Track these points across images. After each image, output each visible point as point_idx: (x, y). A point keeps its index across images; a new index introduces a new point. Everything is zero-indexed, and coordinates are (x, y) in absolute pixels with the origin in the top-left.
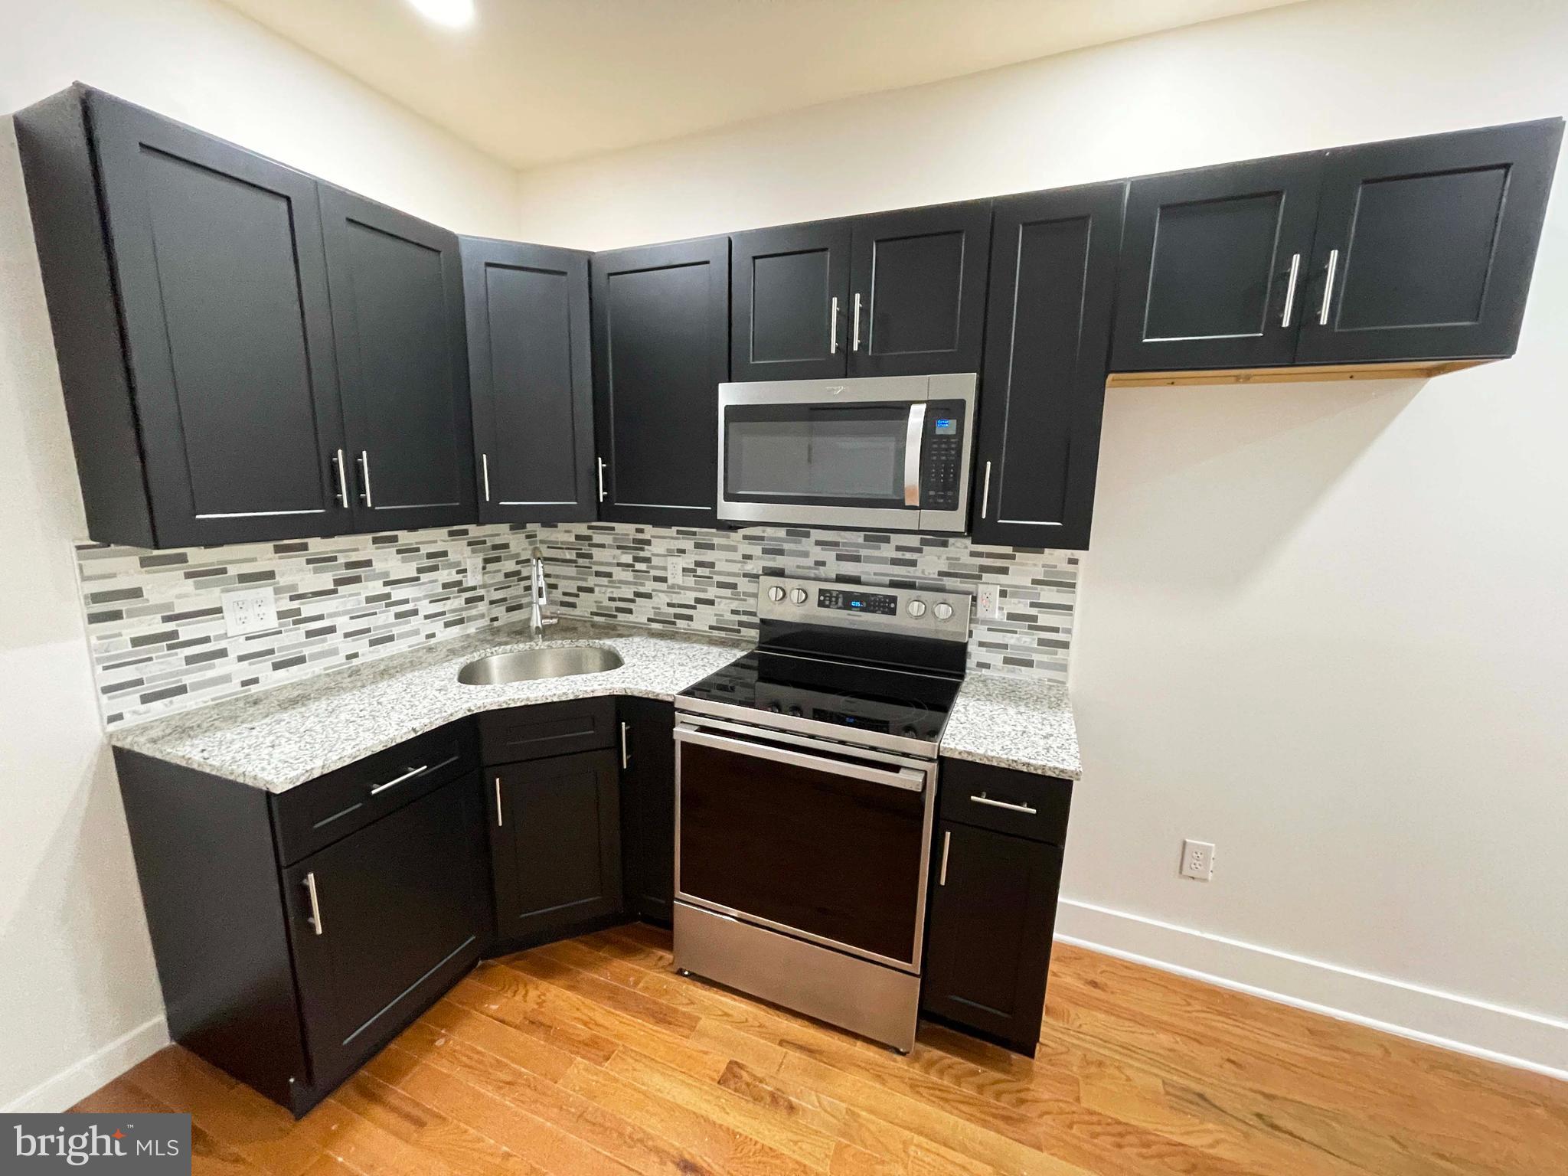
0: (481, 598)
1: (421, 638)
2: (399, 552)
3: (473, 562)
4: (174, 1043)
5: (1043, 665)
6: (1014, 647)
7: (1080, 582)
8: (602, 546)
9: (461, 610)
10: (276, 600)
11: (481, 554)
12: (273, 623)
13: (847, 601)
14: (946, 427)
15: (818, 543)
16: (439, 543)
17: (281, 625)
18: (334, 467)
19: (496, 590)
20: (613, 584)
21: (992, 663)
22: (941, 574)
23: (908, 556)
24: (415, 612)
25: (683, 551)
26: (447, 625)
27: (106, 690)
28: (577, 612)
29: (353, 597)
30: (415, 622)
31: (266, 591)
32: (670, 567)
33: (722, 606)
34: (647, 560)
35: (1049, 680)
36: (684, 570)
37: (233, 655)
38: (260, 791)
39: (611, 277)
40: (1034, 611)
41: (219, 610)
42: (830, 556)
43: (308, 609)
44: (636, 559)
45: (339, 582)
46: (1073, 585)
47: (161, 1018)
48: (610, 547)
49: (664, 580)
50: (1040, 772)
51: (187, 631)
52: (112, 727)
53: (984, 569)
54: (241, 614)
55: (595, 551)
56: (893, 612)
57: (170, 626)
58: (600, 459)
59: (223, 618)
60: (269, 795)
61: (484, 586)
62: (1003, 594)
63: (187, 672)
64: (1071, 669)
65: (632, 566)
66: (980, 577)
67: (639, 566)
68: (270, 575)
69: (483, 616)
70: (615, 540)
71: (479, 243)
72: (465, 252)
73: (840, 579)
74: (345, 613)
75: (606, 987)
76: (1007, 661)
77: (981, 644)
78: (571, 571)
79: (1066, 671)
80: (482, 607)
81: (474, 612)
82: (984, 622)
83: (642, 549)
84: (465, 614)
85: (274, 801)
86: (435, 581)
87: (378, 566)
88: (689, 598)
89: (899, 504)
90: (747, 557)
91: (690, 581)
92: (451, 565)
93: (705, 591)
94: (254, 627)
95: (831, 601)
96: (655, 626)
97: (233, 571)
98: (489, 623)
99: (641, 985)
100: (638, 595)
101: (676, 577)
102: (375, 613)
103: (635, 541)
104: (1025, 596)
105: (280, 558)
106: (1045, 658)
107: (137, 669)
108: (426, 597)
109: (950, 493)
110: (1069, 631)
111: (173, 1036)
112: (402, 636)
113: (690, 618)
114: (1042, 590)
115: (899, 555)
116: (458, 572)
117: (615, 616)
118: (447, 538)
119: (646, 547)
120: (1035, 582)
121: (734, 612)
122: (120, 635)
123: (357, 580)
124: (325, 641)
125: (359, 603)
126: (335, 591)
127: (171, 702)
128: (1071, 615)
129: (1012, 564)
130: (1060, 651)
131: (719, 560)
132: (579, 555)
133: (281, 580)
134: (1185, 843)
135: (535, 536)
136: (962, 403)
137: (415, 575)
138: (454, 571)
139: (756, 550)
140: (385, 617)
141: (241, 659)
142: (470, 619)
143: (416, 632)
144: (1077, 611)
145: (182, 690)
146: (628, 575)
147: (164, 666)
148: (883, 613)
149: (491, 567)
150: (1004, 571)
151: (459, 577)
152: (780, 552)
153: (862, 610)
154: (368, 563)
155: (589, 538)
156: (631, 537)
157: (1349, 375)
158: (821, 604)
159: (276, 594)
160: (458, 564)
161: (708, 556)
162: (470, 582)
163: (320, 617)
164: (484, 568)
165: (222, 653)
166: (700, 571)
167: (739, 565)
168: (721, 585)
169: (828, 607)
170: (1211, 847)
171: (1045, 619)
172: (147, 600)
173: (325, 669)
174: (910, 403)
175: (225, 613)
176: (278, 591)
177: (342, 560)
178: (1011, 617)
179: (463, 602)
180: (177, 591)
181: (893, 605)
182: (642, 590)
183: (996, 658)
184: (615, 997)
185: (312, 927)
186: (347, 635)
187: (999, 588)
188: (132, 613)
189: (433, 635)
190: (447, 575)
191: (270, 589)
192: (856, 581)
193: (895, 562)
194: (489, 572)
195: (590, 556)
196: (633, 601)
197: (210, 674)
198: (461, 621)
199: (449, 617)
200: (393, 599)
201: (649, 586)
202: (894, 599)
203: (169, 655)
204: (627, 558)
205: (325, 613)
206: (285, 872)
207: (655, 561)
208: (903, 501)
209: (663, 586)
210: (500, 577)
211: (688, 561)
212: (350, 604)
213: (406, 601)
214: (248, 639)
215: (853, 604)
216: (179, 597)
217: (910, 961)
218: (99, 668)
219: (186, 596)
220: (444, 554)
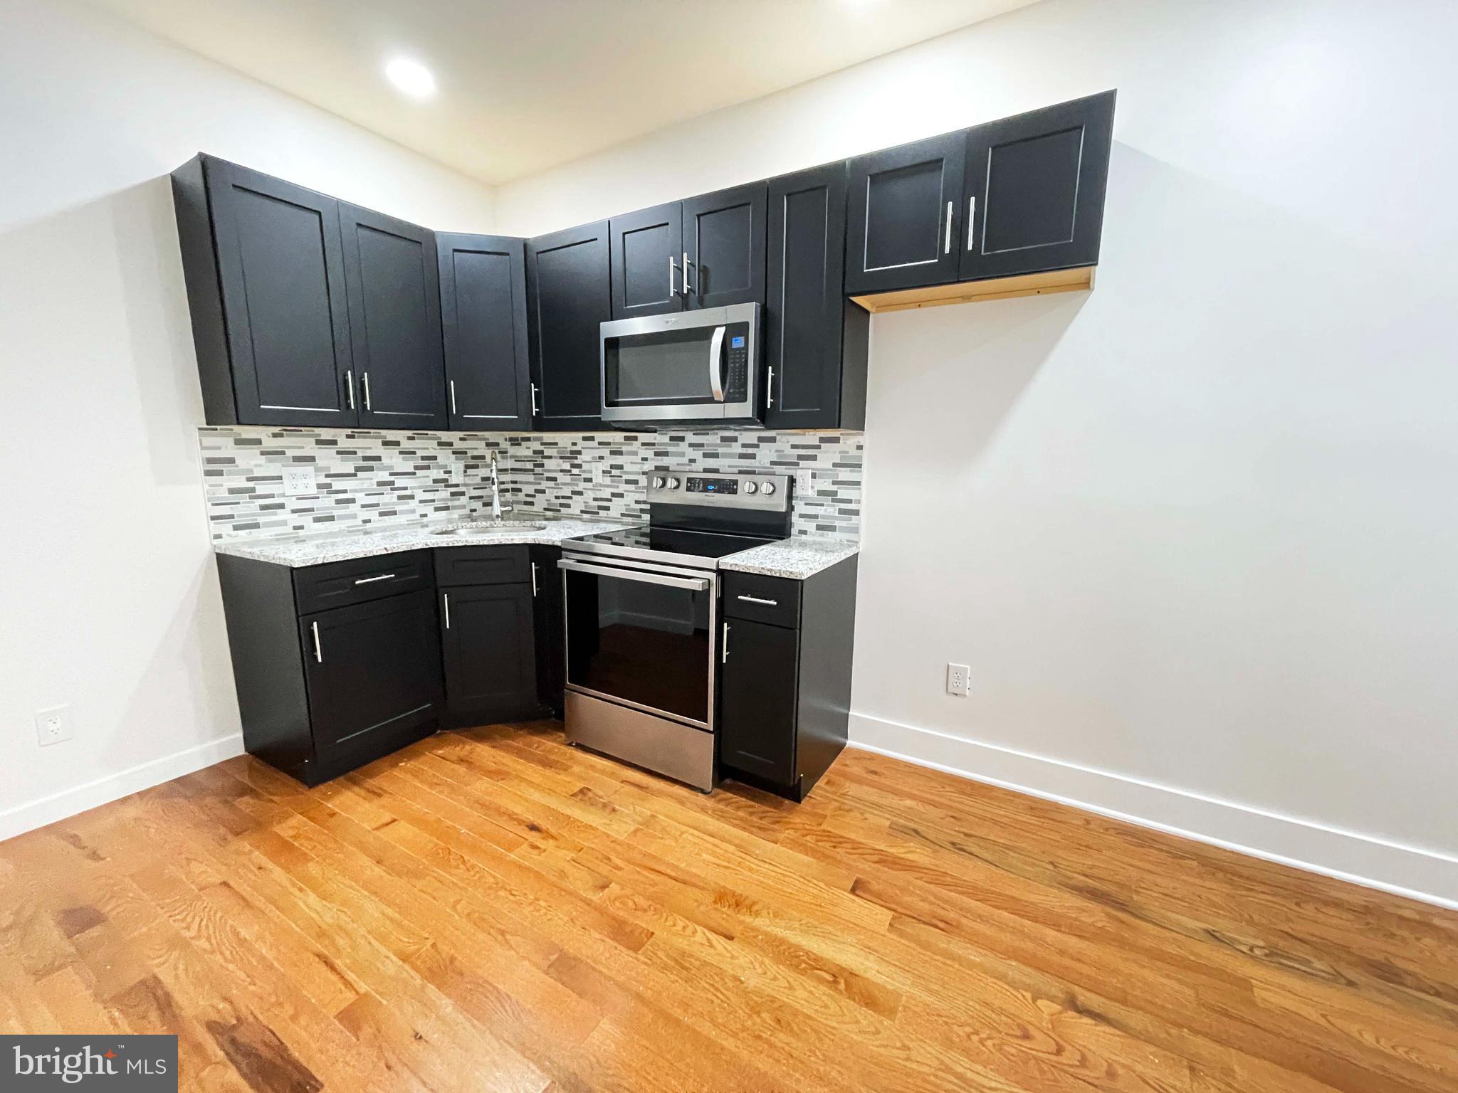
0: (463, 494)
1: (417, 516)
2: (401, 453)
3: (457, 466)
4: (247, 753)
5: (843, 529)
6: (823, 517)
7: (865, 463)
8: (550, 457)
9: (447, 500)
10: (316, 476)
11: (463, 462)
12: (313, 491)
13: (705, 485)
14: (738, 343)
15: (691, 445)
16: (431, 450)
17: (318, 493)
18: (346, 382)
19: (474, 489)
20: (557, 487)
21: (808, 530)
22: (773, 463)
23: (750, 451)
24: (412, 497)
25: (601, 458)
26: (437, 509)
27: (213, 518)
28: (534, 508)
29: (368, 480)
30: (413, 504)
31: (309, 469)
32: (594, 470)
33: (629, 498)
34: (579, 466)
35: (848, 541)
36: (604, 472)
37: (288, 509)
38: (287, 567)
39: (539, 255)
40: (834, 488)
41: (280, 478)
42: (697, 454)
43: (337, 484)
44: (573, 466)
45: (358, 469)
46: (860, 466)
47: (239, 735)
48: (555, 457)
49: (590, 480)
50: (778, 575)
51: (261, 488)
52: (216, 542)
53: (801, 457)
54: (294, 482)
55: (546, 461)
56: (735, 492)
57: (251, 484)
58: (533, 385)
59: (282, 483)
60: (292, 569)
61: (465, 485)
62: (814, 476)
63: (259, 515)
64: (863, 531)
65: (570, 471)
66: (797, 464)
67: (575, 471)
68: (312, 459)
69: (464, 507)
70: (558, 452)
71: (449, 237)
72: (438, 241)
73: (705, 471)
74: (361, 491)
75: (517, 748)
76: (819, 528)
77: (802, 516)
78: (531, 478)
79: (857, 533)
80: (463, 500)
81: (457, 503)
82: (802, 499)
83: (576, 458)
84: (450, 504)
85: (294, 572)
86: (428, 477)
87: (385, 461)
88: (606, 493)
89: (711, 400)
90: (645, 459)
91: (608, 480)
92: (440, 467)
93: (618, 487)
94: (302, 491)
95: (694, 486)
96: (586, 516)
97: (290, 453)
98: (469, 512)
99: (540, 749)
100: (574, 493)
101: (598, 478)
102: (383, 494)
103: (572, 452)
104: (828, 476)
105: (319, 448)
106: (844, 524)
107: (231, 508)
108: (420, 487)
109: (742, 390)
110: (859, 502)
111: (246, 750)
112: (403, 512)
113: (607, 508)
114: (840, 471)
115: (745, 451)
116: (445, 472)
117: (559, 511)
118: (436, 446)
119: (578, 456)
120: (835, 465)
121: (637, 502)
122: (222, 485)
123: (371, 469)
124: (348, 508)
125: (372, 485)
126: (355, 475)
127: (250, 533)
128: (860, 489)
129: (820, 452)
130: (854, 517)
131: (626, 463)
132: (535, 466)
133: (319, 462)
134: (948, 666)
135: (506, 452)
136: (746, 324)
137: (413, 470)
138: (442, 471)
139: (649, 453)
140: (389, 498)
141: (294, 511)
142: (455, 508)
143: (413, 511)
144: (863, 485)
145: (256, 526)
146: (568, 479)
147: (247, 509)
148: (729, 493)
149: (470, 471)
150: (814, 458)
151: (446, 476)
152: (666, 454)
153: (715, 491)
154: (378, 459)
155: (542, 452)
156: (569, 449)
157: (1037, 291)
158: (688, 489)
159: (316, 471)
160: (446, 466)
161: (618, 460)
162: (453, 480)
163: (345, 491)
164: (465, 472)
165: (282, 506)
166: (614, 472)
167: (639, 466)
168: (628, 482)
169: (693, 491)
170: (967, 669)
171: (843, 493)
172: (237, 466)
173: (348, 527)
174: (715, 327)
175: (285, 480)
176: (317, 470)
177: (360, 454)
178: (821, 493)
179: (449, 494)
180: (253, 463)
181: (735, 487)
182: (576, 489)
183: (810, 526)
184: (520, 753)
185: (316, 657)
186: (363, 506)
187: (810, 471)
188: (230, 473)
189: (425, 515)
190: (436, 473)
191: (312, 468)
192: (716, 471)
193: (742, 456)
194: (469, 476)
195: (542, 465)
196: (570, 498)
197: (274, 518)
198: (447, 508)
199: (437, 504)
200: (396, 486)
201: (581, 486)
202: (736, 482)
203: (248, 503)
204: (567, 466)
205: (348, 489)
206: (300, 618)
207: (585, 467)
208: (713, 398)
209: (589, 485)
210: (478, 480)
211: (605, 465)
212: (366, 485)
213: (405, 489)
214: (298, 499)
215: (709, 487)
216: (256, 466)
217: (706, 721)
218: (209, 505)
219: (261, 466)
220: (435, 458)
